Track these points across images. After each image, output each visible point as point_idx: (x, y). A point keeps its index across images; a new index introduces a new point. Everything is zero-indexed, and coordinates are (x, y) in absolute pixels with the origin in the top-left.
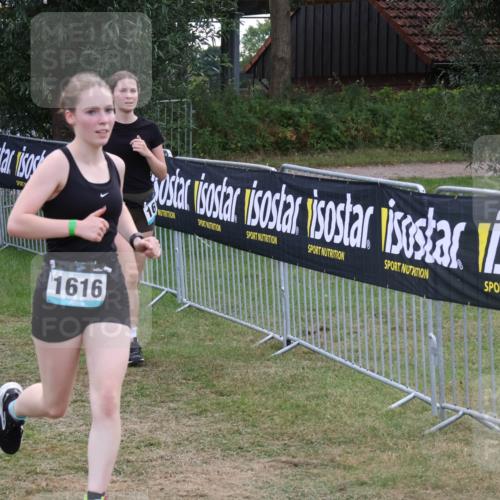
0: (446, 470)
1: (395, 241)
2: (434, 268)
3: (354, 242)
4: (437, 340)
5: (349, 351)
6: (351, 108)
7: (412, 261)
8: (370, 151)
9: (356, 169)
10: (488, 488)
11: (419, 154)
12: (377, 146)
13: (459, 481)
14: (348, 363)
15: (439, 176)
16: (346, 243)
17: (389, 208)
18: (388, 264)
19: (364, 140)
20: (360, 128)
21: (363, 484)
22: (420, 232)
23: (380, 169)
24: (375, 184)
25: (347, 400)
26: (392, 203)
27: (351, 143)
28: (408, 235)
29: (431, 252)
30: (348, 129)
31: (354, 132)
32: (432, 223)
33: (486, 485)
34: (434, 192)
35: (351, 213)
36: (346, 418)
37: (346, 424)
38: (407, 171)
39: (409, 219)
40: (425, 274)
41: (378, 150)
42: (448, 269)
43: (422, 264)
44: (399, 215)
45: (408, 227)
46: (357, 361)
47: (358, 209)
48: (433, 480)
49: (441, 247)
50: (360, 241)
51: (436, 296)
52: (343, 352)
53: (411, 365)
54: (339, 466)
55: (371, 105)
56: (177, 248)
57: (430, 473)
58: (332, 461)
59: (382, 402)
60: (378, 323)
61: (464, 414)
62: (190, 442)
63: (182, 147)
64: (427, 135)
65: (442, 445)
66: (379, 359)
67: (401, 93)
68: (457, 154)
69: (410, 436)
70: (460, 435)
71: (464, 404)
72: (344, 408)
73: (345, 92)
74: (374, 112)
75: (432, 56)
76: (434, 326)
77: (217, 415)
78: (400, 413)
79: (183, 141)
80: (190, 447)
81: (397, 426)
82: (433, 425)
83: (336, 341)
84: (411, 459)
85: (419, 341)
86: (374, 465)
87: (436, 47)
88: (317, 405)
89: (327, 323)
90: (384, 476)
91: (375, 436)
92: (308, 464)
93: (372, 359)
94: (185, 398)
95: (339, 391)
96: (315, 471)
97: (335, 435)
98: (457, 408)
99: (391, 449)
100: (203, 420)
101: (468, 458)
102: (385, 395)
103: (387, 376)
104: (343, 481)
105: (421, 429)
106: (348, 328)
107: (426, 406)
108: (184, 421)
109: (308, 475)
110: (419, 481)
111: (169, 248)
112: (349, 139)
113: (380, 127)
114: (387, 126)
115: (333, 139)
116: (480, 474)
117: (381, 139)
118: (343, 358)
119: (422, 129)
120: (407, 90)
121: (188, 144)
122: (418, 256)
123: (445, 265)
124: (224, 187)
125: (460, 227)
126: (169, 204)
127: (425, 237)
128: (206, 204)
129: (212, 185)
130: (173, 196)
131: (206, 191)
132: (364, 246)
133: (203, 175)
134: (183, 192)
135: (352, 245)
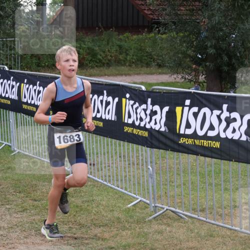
0: (157, 240)
1: (130, 117)
2: (151, 131)
3: (108, 117)
4: (153, 170)
5: (106, 176)
6: (108, 44)
7: (139, 127)
8: (118, 68)
9: (111, 78)
11: (145, 69)
12: (122, 65)
13: (164, 246)
14: (105, 183)
15: (155, 82)
16: (103, 118)
17: (126, 98)
18: (126, 129)
19: (115, 61)
20: (113, 55)
21: (112, 248)
22: (143, 112)
23: (124, 78)
24: (119, 85)
25: (104, 203)
26: (128, 96)
27: (108, 63)
28: (136, 113)
29: (149, 123)
31: (109, 58)
32: (150, 107)
33: (178, 248)
34: (150, 89)
35: (106, 101)
36: (103, 213)
37: (103, 215)
38: (138, 79)
39: (137, 104)
40: (146, 134)
41: (123, 68)
42: (158, 131)
43: (144, 128)
44: (132, 102)
45: (137, 109)
46: (109, 182)
47: (110, 99)
48: (150, 245)
49: (155, 120)
50: (111, 116)
51: (152, 146)
52: (102, 177)
53: (139, 183)
54: (99, 238)
55: (118, 43)
56: (11, 121)
57: (148, 242)
58: (96, 236)
59: (123, 204)
60: (121, 161)
61: (167, 210)
62: (18, 227)
63: (15, 65)
64: (149, 59)
65: (156, 227)
66: (122, 180)
67: (135, 37)
68: (165, 70)
69: (138, 222)
70: (165, 221)
71: (167, 204)
72: (103, 207)
73: (105, 35)
74: (120, 47)
75: (151, 16)
76: (151, 162)
77: (32, 212)
78: (133, 210)
79: (15, 61)
80: (17, 229)
81: (131, 217)
82: (150, 216)
83: (98, 171)
84: (138, 234)
85: (143, 170)
86: (118, 238)
87: (153, 11)
88: (88, 206)
89: (94, 161)
90: (123, 244)
91: (119, 222)
92: (82, 238)
93: (117, 180)
94: (15, 203)
95: (100, 198)
96: (87, 242)
97: (97, 222)
98: (163, 206)
99: (127, 229)
100: (25, 214)
101: (169, 234)
102: (125, 200)
103: (126, 189)
104: (101, 247)
105: (144, 218)
106: (105, 163)
107: (147, 206)
108: (15, 215)
109: (83, 244)
110: (142, 246)
111: (7, 120)
112: (107, 61)
113: (124, 55)
114: (127, 54)
115: (98, 61)
116: (175, 242)
117: (124, 61)
118: (102, 180)
119: (146, 56)
120: (138, 34)
121: (18, 63)
122: (142, 124)
123: (157, 129)
124: (38, 87)
125: (166, 109)
126: (7, 96)
127: (146, 115)
128: (27, 96)
129: (31, 86)
130: (9, 91)
131: (28, 89)
132: (113, 119)
133: (26, 80)
134: (15, 90)
135: (107, 119)
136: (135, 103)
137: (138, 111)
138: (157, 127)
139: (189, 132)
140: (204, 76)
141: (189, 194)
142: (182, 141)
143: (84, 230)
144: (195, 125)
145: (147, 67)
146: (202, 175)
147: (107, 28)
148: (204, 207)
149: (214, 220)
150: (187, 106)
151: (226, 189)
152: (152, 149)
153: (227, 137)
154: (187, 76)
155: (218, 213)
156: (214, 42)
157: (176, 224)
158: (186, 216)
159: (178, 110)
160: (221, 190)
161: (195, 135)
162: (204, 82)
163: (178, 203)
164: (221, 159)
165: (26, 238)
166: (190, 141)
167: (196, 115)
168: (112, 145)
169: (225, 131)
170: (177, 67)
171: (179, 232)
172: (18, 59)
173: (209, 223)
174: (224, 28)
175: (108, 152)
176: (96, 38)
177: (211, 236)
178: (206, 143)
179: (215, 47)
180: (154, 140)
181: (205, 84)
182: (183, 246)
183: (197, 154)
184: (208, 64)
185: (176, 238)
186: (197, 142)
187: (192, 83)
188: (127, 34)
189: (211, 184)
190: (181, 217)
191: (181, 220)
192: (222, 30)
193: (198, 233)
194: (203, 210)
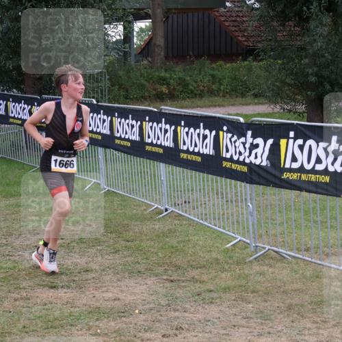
0: (259, 282)
2: (250, 165)
3: (206, 151)
4: (253, 207)
5: (202, 214)
6: (200, 74)
7: (238, 162)
8: (211, 99)
9: (204, 109)
10: (283, 292)
11: (240, 100)
12: (216, 96)
13: (266, 288)
14: (201, 221)
15: (251, 113)
16: (201, 152)
17: (224, 131)
18: (225, 164)
19: (208, 92)
20: (205, 85)
21: (211, 291)
22: (242, 145)
23: (218, 109)
24: (215, 117)
25: (201, 243)
26: (225, 128)
27: (200, 94)
29: (248, 157)
30: (198, 86)
31: (202, 88)
32: (250, 140)
33: (282, 290)
34: (249, 122)
35: (203, 134)
36: (201, 254)
37: (200, 256)
38: (233, 110)
39: (235, 137)
40: (245, 169)
41: (216, 98)
42: (259, 166)
43: (243, 163)
44: (230, 135)
45: (235, 142)
46: (206, 220)
47: (207, 132)
48: (252, 288)
49: (256, 154)
50: (209, 150)
51: (251, 182)
52: (198, 215)
53: (238, 222)
54: (197, 281)
55: (211, 72)
56: (100, 157)
57: (249, 284)
58: (193, 278)
59: (221, 244)
60: (218, 198)
61: (269, 249)
62: (110, 269)
63: (102, 98)
64: (244, 89)
65: (257, 268)
66: (219, 219)
67: (229, 65)
68: (262, 100)
69: (238, 263)
70: (267, 262)
71: (269, 244)
72: (200, 248)
73: (196, 65)
74: (213, 76)
75: (246, 43)
76: (251, 199)
77: (125, 253)
78: (232, 250)
79: (102, 94)
80: (110, 272)
81: (231, 258)
82: (251, 256)
83: (194, 209)
84: (239, 276)
85: (242, 208)
86: (217, 280)
87: (248, 38)
88: (184, 246)
89: (189, 198)
90: (223, 286)
91: (218, 263)
92: (179, 280)
93: (215, 219)
94: (106, 244)
95: (196, 238)
96: (183, 284)
97: (194, 263)
98: (265, 246)
99: (226, 270)
100: (117, 256)
101: (271, 275)
102: (223, 240)
103: (224, 228)
104: (199, 289)
105: (244, 259)
106: (201, 201)
107: (247, 245)
108: (106, 257)
109: (179, 287)
110: (243, 288)
111: (95, 157)
112: (199, 92)
113: (217, 85)
114: (221, 84)
115: (190, 92)
116: (279, 284)
117: (218, 91)
118: (198, 218)
119: (241, 86)
120: (232, 63)
121: (105, 96)
122: (241, 159)
123: (258, 163)
124: (131, 121)
125: (270, 141)
126: (98, 131)
127: (245, 148)
128: (121, 130)
129: (123, 120)
130: (100, 126)
131: (120, 123)
132: (211, 154)
133: (116, 114)
134: (107, 124)
135: (205, 153)
136: (233, 136)
137: (237, 144)
138: (258, 162)
139: (296, 165)
140: (304, 106)
141: (292, 233)
142: (285, 176)
143: (180, 272)
144: (302, 158)
145: (242, 97)
146: (306, 212)
147: (198, 57)
148: (308, 246)
149: (320, 260)
150: (292, 138)
151: (332, 227)
152: (251, 185)
153: (336, 171)
154: (286, 107)
155: (323, 252)
156: (316, 69)
157: (279, 265)
158: (289, 256)
159: (283, 142)
160: (327, 228)
161: (301, 170)
162: (304, 112)
163: (280, 243)
164: (327, 195)
165: (119, 281)
166: (295, 176)
167: (301, 147)
168: (208, 181)
169: (333, 164)
170: (276, 96)
171: (282, 273)
172: (105, 91)
173: (315, 263)
174: (326, 55)
175: (204, 189)
176: (188, 67)
177: (317, 277)
178: (313, 178)
179: (316, 75)
180: (254, 175)
181: (305, 115)
182: (286, 288)
183: (301, 189)
184: (309, 93)
185: (280, 280)
186: (304, 177)
187: (292, 113)
188: (220, 63)
189: (315, 222)
190: (284, 258)
191: (285, 260)
192: (324, 56)
193: (303, 274)
194: (307, 250)
